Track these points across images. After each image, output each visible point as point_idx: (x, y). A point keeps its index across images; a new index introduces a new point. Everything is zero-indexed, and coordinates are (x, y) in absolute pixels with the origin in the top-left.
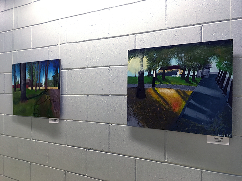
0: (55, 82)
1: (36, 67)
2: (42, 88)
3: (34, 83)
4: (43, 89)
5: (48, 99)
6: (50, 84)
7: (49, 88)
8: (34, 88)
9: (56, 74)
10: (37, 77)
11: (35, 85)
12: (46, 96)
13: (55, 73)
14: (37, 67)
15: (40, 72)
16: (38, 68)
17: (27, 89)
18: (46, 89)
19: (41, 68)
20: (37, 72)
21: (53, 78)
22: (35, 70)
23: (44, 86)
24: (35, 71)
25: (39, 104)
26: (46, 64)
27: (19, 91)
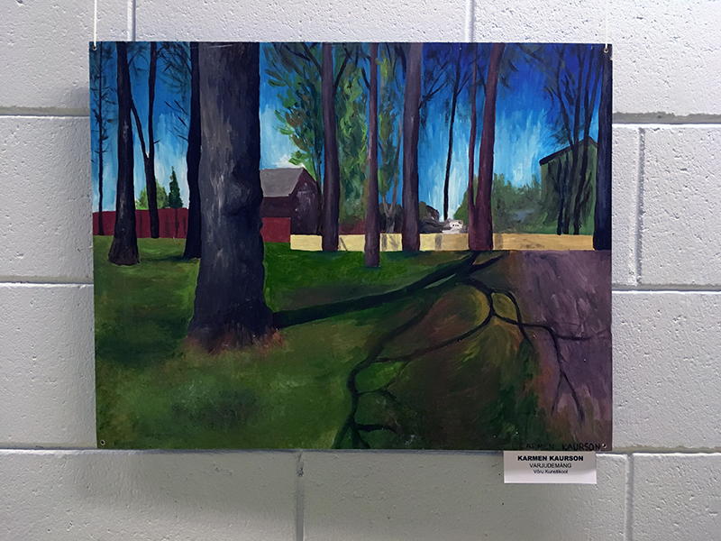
0: (561, 204)
1: (372, 86)
2: (438, 241)
3: (354, 205)
4: (448, 246)
5: (496, 321)
6: (521, 215)
7: (508, 241)
8: (353, 243)
9: (574, 148)
10: (381, 162)
11: (364, 215)
12: (481, 296)
13: (560, 140)
14: (382, 83)
15: (420, 122)
16: (392, 96)
17: (269, 245)
18: (474, 253)
19: (429, 97)
20: (389, 124)
21: (549, 175)
22: (359, 107)
23: (456, 226)
24: (364, 118)
25: (406, 359)
26: (480, 69)
27: (177, 259)
